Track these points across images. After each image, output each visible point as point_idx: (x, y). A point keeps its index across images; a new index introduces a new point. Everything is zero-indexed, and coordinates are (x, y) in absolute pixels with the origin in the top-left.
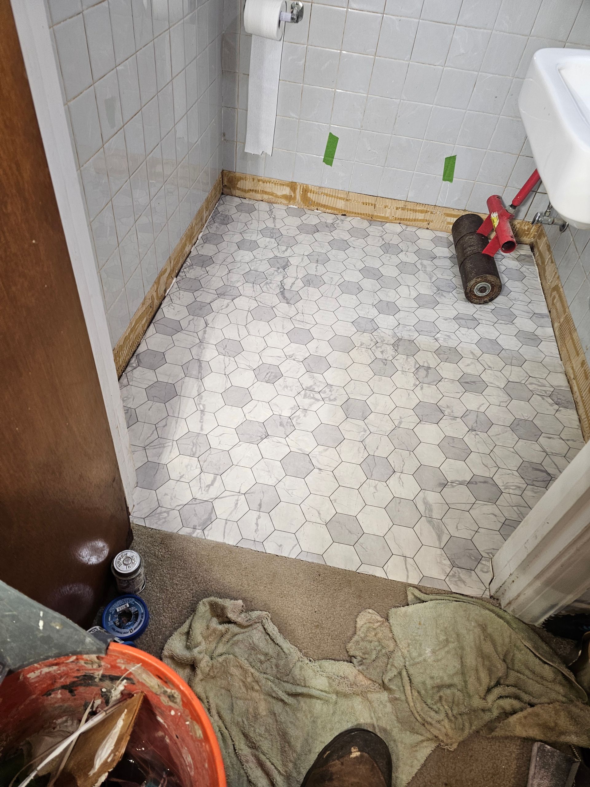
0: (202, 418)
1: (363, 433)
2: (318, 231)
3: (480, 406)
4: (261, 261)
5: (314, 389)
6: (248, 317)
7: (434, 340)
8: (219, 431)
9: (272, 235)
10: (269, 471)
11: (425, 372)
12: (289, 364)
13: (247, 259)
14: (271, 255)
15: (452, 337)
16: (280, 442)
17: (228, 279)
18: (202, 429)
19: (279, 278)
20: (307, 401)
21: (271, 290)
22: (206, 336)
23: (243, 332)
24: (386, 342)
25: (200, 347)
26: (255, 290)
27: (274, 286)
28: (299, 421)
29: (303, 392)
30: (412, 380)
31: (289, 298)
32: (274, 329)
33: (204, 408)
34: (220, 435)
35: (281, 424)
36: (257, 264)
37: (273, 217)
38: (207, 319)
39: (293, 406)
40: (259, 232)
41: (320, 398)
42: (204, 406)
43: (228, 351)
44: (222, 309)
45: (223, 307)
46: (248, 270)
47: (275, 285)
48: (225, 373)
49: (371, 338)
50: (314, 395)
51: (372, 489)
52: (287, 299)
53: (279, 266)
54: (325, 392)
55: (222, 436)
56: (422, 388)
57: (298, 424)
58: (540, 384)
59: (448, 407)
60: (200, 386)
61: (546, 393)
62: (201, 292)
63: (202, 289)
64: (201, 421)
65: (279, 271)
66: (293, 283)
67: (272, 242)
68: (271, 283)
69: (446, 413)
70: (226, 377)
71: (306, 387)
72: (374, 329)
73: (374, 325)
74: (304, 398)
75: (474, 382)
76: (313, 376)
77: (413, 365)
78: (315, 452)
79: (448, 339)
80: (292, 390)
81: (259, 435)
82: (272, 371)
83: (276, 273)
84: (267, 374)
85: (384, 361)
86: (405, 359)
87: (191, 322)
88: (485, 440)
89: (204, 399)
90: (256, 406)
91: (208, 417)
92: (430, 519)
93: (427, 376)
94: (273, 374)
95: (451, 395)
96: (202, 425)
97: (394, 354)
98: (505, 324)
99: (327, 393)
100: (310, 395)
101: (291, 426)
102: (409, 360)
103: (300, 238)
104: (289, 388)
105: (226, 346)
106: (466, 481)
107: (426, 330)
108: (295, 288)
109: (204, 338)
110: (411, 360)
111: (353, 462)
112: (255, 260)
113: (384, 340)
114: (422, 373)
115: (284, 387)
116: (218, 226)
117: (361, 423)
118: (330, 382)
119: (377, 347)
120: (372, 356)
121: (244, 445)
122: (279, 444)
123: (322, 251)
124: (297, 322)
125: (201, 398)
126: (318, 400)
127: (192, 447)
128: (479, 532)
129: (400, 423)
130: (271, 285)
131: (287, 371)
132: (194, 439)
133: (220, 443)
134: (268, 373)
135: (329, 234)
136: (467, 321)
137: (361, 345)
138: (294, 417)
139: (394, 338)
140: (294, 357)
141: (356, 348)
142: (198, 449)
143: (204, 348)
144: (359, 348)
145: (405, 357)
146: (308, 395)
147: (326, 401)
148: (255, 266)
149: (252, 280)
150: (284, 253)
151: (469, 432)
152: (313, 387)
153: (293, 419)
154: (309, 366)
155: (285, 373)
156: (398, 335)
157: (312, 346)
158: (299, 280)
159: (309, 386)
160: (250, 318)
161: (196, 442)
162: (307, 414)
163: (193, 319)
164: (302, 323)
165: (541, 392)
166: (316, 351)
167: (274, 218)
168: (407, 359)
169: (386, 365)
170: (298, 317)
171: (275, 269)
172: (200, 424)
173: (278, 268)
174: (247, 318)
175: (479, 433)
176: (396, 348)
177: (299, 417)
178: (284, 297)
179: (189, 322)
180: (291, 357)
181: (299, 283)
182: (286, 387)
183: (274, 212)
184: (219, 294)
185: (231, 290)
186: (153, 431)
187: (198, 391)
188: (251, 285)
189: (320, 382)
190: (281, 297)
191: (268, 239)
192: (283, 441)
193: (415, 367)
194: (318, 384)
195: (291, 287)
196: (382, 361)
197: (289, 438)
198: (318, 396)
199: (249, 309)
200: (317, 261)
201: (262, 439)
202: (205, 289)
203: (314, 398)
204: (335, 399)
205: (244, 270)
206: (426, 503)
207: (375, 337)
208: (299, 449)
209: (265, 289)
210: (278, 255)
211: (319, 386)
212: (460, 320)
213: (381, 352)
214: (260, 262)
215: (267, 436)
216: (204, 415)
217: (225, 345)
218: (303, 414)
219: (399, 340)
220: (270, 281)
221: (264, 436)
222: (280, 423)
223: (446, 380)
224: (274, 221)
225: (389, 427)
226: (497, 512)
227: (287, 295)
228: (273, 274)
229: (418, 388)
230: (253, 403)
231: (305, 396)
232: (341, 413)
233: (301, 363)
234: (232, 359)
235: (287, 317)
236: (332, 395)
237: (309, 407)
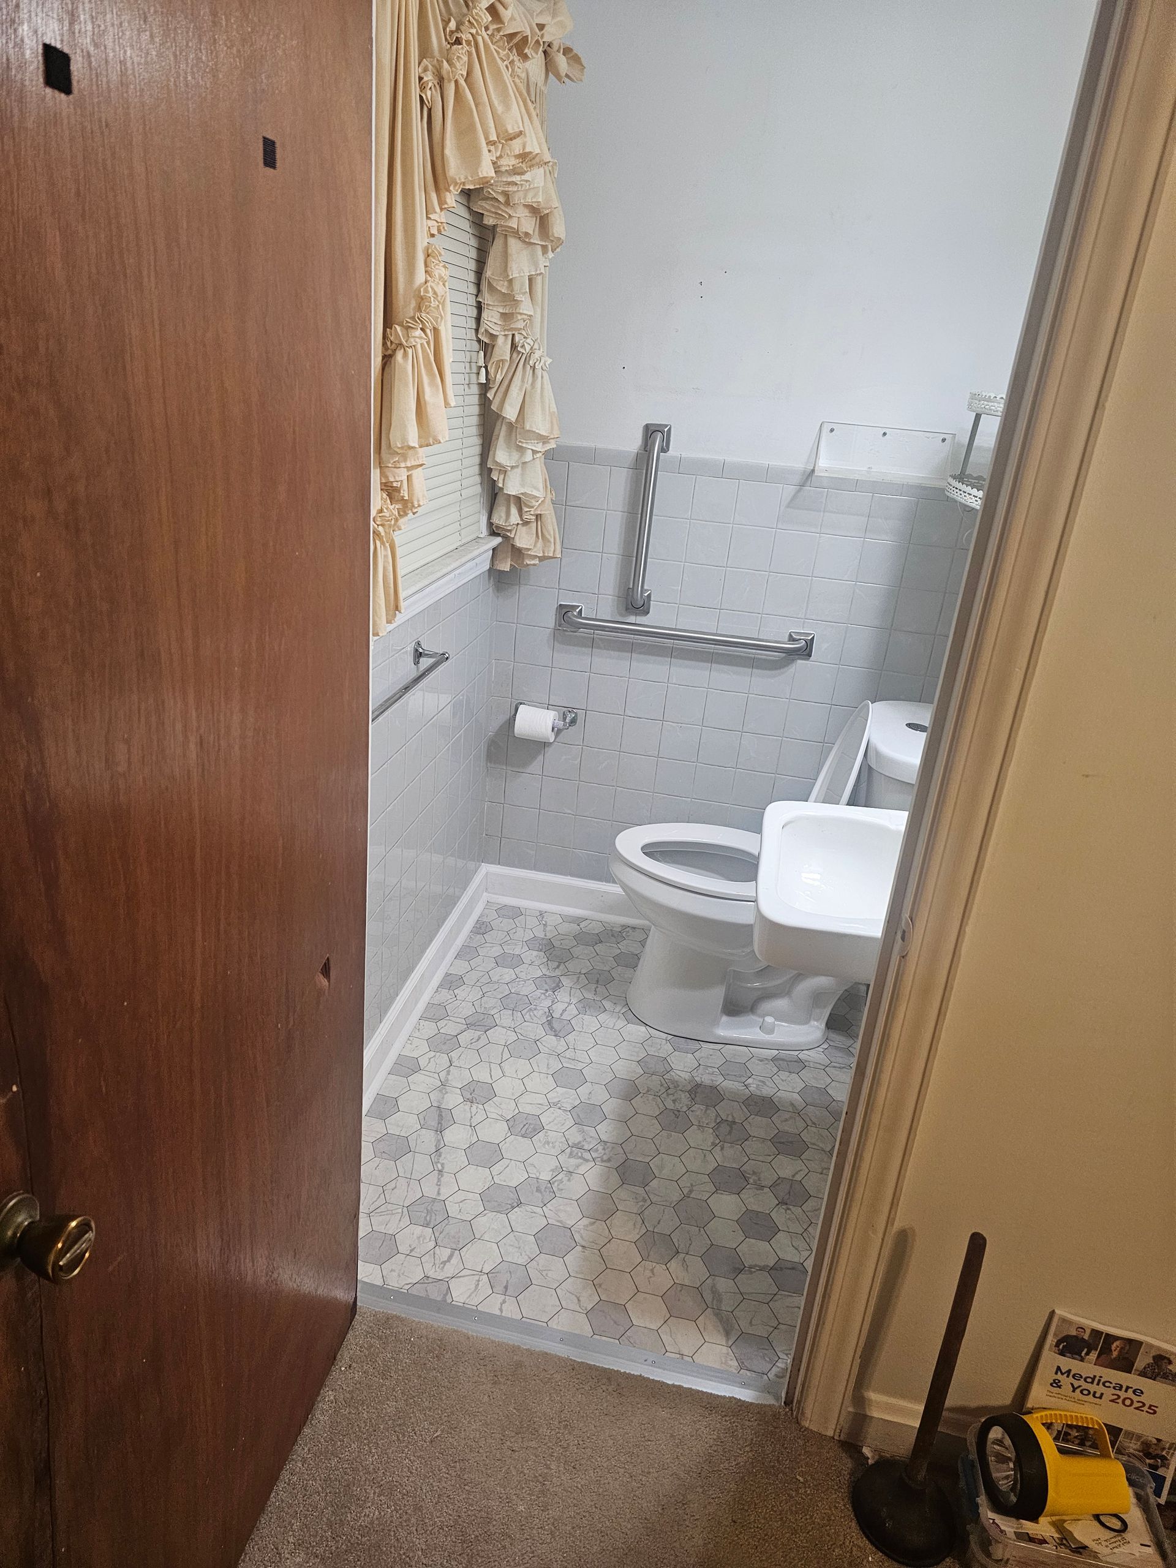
0: (439, 1180)
3: (797, 1173)
4: (525, 981)
5: (583, 1146)
6: (504, 1053)
7: (743, 1086)
8: (460, 1196)
9: (541, 947)
10: (519, 1248)
11: (728, 1128)
12: (553, 1113)
13: (507, 979)
14: (539, 974)
15: (767, 1083)
16: (535, 1212)
17: (481, 1005)
18: (439, 1194)
19: (547, 1003)
20: (573, 1161)
21: (535, 1019)
22: (450, 1077)
23: (497, 1072)
24: (680, 1088)
25: (440, 1091)
26: (515, 1018)
27: (539, 1013)
28: (561, 1186)
29: (568, 1150)
30: (711, 1139)
31: (558, 1029)
32: (536, 1068)
33: (443, 1167)
34: (461, 1202)
35: (538, 1190)
36: (519, 985)
37: (544, 923)
38: (453, 1055)
39: (554, 1167)
40: (524, 943)
41: (590, 1157)
42: (442, 1164)
43: (476, 1096)
44: (472, 1043)
45: (474, 1040)
46: (507, 992)
47: (541, 1012)
48: (471, 1124)
49: (661, 1083)
50: (582, 1154)
51: (648, 1273)
52: (555, 1031)
53: (548, 988)
54: (597, 1150)
55: (464, 1202)
56: (722, 1149)
57: (560, 1190)
59: (754, 1173)
60: (439, 1141)
63: (447, 1018)
65: (547, 994)
66: (565, 1010)
67: (540, 957)
68: (535, 1009)
69: (751, 1181)
70: (472, 1129)
71: (573, 1143)
72: (667, 1070)
73: (667, 1066)
74: (569, 1158)
75: (791, 1142)
76: (583, 1129)
77: (713, 1118)
78: (578, 1225)
79: (762, 1086)
80: (554, 1147)
81: (509, 1202)
82: (529, 1122)
83: (543, 997)
84: (523, 1127)
85: (676, 1113)
86: (704, 1111)
87: (432, 1060)
88: (798, 1217)
89: (443, 1155)
90: (508, 1166)
91: (447, 1178)
92: (718, 1311)
93: (730, 1133)
94: (532, 1127)
95: (761, 1158)
97: (690, 1103)
98: (839, 1068)
99: (599, 1152)
100: (577, 1153)
101: (550, 1192)
102: (708, 1112)
103: (578, 951)
104: (551, 1145)
105: (474, 1091)
106: (768, 1266)
107: (734, 1074)
108: (565, 1016)
109: (447, 1080)
110: (712, 1113)
111: (626, 1239)
112: (518, 979)
113: (678, 1086)
114: (725, 1128)
115: (545, 1144)
116: (472, 936)
117: (641, 1191)
118: (604, 1138)
119: (668, 1095)
120: (661, 1106)
121: (491, 1215)
122: (534, 1215)
123: (605, 969)
124: (567, 1060)
125: (440, 1156)
126: (587, 1161)
127: (426, 1215)
128: (778, 1329)
129: (691, 1191)
130: (535, 1012)
131: (550, 1123)
132: (429, 1205)
133: (460, 1211)
134: (524, 1125)
135: (615, 946)
136: (789, 1063)
137: (648, 1091)
139: (692, 1084)
140: (559, 1105)
141: (642, 1094)
142: (433, 1218)
143: (446, 1092)
144: (645, 1095)
145: (703, 1107)
146: (574, 1154)
147: (598, 1161)
148: (516, 988)
149: (512, 1006)
150: (554, 971)
151: (779, 1206)
152: (582, 1143)
153: (553, 1183)
154: (579, 1116)
155: (547, 1125)
156: (697, 1078)
157: (583, 1091)
158: (573, 1006)
159: (576, 1142)
160: (506, 1055)
161: (432, 1208)
162: (571, 1178)
163: (435, 1056)
164: (573, 1062)
166: (589, 1098)
167: (544, 925)
168: (706, 1111)
169: (678, 1118)
170: (568, 1054)
171: (542, 991)
172: (437, 1187)
173: (547, 990)
174: (502, 1055)
175: (791, 1207)
176: (693, 1096)
177: (561, 1181)
178: (552, 1028)
179: (430, 1059)
180: (555, 1104)
181: (573, 1010)
182: (547, 1143)
183: (545, 918)
184: (470, 1024)
185: (484, 1019)
186: (380, 1195)
187: (436, 1146)
188: (510, 1012)
189: (591, 1137)
190: (547, 1027)
191: (535, 953)
192: (539, 1210)
193: (715, 1122)
194: (589, 1140)
195: (561, 1015)
196: (674, 1113)
197: (547, 1207)
198: (587, 1155)
199: (506, 1043)
200: (598, 981)
201: (514, 1208)
202: (451, 1018)
203: (582, 1158)
204: (609, 1160)
205: (502, 993)
206: (714, 1291)
207: (667, 1081)
208: (558, 1221)
209: (527, 1017)
210: (547, 973)
211: (589, 1143)
212: (780, 1062)
213: (673, 1100)
214: (523, 982)
215: (520, 1204)
216: (442, 1176)
217: (472, 1090)
218: (567, 1178)
219: (698, 1086)
220: (535, 1007)
221: (515, 1204)
222: (537, 1188)
223: (754, 1139)
224: (544, 929)
225: (676, 1196)
227: (556, 1025)
228: (540, 998)
229: (718, 1148)
230: (504, 1162)
231: (571, 1155)
232: (615, 1179)
233: (569, 1113)
234: (481, 1106)
235: (554, 1053)
236: (605, 1154)
237: (575, 1169)
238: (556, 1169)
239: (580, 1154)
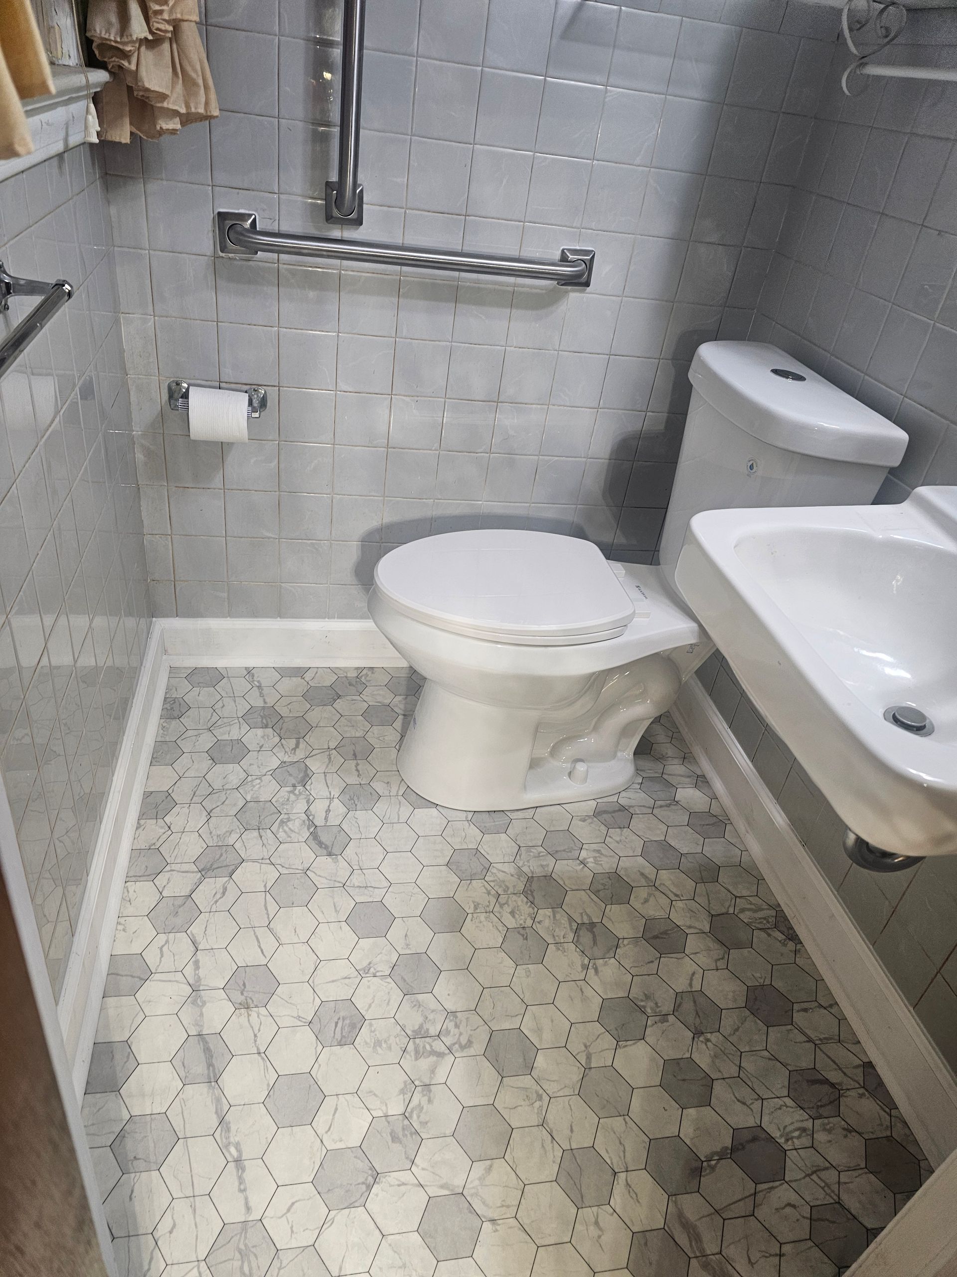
0: (241, 1180)
1: (537, 1104)
2: (339, 697)
3: (691, 979)
4: (260, 779)
5: (428, 1030)
6: (268, 905)
7: (579, 865)
8: (282, 1200)
9: (264, 721)
10: (404, 1266)
11: (590, 935)
12: (369, 987)
13: (234, 780)
14: (275, 763)
15: (603, 851)
16: (404, 1184)
17: (211, 833)
18: (248, 1209)
19: (301, 806)
20: (425, 1063)
21: (293, 835)
22: (201, 972)
23: (269, 943)
24: (511, 890)
25: (194, 1003)
26: (265, 842)
27: (295, 825)
28: (423, 1118)
29: (411, 1047)
30: (578, 960)
31: (329, 843)
32: (321, 918)
33: (239, 1151)
34: (288, 1210)
35: (394, 1138)
36: (254, 786)
37: (258, 684)
38: (194, 932)
39: (402, 1086)
40: (241, 719)
41: (443, 1049)
42: (237, 1146)
43: (250, 995)
44: (216, 902)
45: (218, 896)
46: (241, 803)
47: (297, 823)
48: (258, 1049)
49: (486, 889)
50: (431, 1046)
51: (593, 1231)
52: (326, 847)
53: (294, 781)
54: (448, 1032)
55: (292, 1210)
56: (596, 970)
57: (424, 1124)
58: (753, 907)
59: (647, 997)
60: (218, 1101)
61: (768, 922)
62: (167, 875)
63: (168, 868)
64: (242, 1187)
65: (297, 792)
66: (328, 811)
67: (268, 736)
68: (289, 820)
69: (649, 1011)
70: (263, 1059)
71: (413, 1031)
72: (485, 868)
73: (482, 860)
74: (416, 1059)
75: (666, 933)
76: (417, 1001)
77: (567, 925)
78: (472, 1182)
79: (599, 857)
80: (390, 1048)
81: (361, 1180)
82: (342, 1014)
83: (292, 797)
84: (336, 1026)
85: (522, 931)
86: (552, 917)
87: (165, 949)
88: (723, 1049)
89: (233, 1128)
90: (336, 1109)
91: (253, 1170)
92: (704, 1259)
93: (595, 942)
94: (347, 1022)
95: (644, 970)
96: (246, 1199)
97: (531, 911)
98: (666, 806)
99: (452, 1033)
100: (424, 1047)
101: (411, 1134)
102: (558, 917)
103: (314, 716)
104: (384, 1045)
105: (244, 985)
106: (727, 1148)
107: (562, 848)
108: (334, 821)
109: (199, 979)
110: (562, 918)
111: (542, 1178)
112: (250, 778)
113: (508, 888)
114: (586, 938)
115: (374, 1047)
116: (165, 724)
117: (527, 1081)
118: (450, 1007)
119: (501, 906)
120: (500, 926)
121: (341, 1217)
122: (403, 1189)
123: (358, 735)
124: (357, 890)
125: (228, 1130)
126: (440, 1055)
127: (240, 1262)
128: (784, 1255)
129: (589, 1058)
130: (290, 824)
131: (370, 1006)
132: (239, 1240)
133: (292, 1232)
134: (337, 1023)
135: (358, 698)
136: (613, 815)
137: (476, 908)
138: (412, 1112)
139: (522, 879)
140: (372, 970)
141: (470, 916)
142: (254, 1265)
143: (204, 1003)
144: (475, 915)
145: (549, 912)
146: (421, 1050)
147: (457, 1051)
148: (252, 792)
149: (255, 823)
150: (295, 753)
151: (695, 1039)
152: (425, 1027)
153: (411, 1117)
154: (405, 981)
155: (367, 1010)
156: (525, 869)
157: (396, 933)
158: (336, 801)
159: (416, 1027)
160: (273, 907)
161: (246, 1245)
162: (432, 1094)
163: (167, 942)
164: (366, 891)
165: (761, 923)
166: (408, 945)
167: (258, 687)
168: (554, 917)
169: (526, 939)
170: (356, 880)
171: (288, 789)
172: (241, 1195)
173: (294, 786)
174: (266, 909)
175: (709, 1035)
176: (531, 898)
177: (420, 1107)
178: (320, 844)
179: (161, 949)
180: (367, 970)
181: (338, 807)
182: (378, 1043)
183: (256, 675)
184: (203, 870)
185: (221, 855)
186: (152, 1253)
187: (216, 1112)
188: (256, 833)
189: (433, 1011)
190: (314, 844)
191: (260, 732)
192: (406, 1176)
193: (571, 929)
194: (431, 1017)
195: (326, 819)
196: (519, 933)
197: (417, 1166)
198: (439, 1046)
199: (265, 886)
200: (355, 755)
201: (369, 1188)
202: (174, 867)
203: (433, 1053)
204: (470, 1043)
205: (235, 805)
206: (686, 1225)
207: (492, 884)
208: (442, 1187)
209: (281, 835)
210: (286, 759)
211: (434, 1022)
212: (605, 816)
213: (510, 913)
214: (258, 781)
215: (376, 1176)
216: (243, 1170)
217: (241, 985)
218: (426, 1098)
219: (530, 879)
220: (286, 816)
221: (370, 1180)
222: (391, 1134)
223: (626, 942)
224: (261, 693)
225: (574, 1073)
226: (793, 1197)
227: (324, 838)
228: (288, 800)
229: (591, 971)
230: (330, 1102)
231: (418, 1054)
232: (489, 1072)
233: (389, 980)
234: (263, 1011)
235: (337, 885)
236: (461, 1034)
237: (431, 1078)
238: (406, 1086)
239: (428, 1047)
